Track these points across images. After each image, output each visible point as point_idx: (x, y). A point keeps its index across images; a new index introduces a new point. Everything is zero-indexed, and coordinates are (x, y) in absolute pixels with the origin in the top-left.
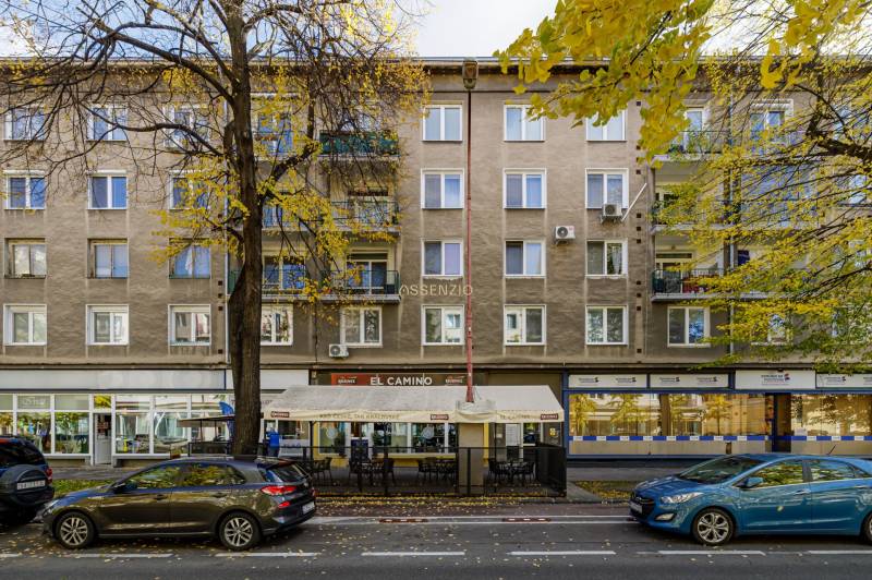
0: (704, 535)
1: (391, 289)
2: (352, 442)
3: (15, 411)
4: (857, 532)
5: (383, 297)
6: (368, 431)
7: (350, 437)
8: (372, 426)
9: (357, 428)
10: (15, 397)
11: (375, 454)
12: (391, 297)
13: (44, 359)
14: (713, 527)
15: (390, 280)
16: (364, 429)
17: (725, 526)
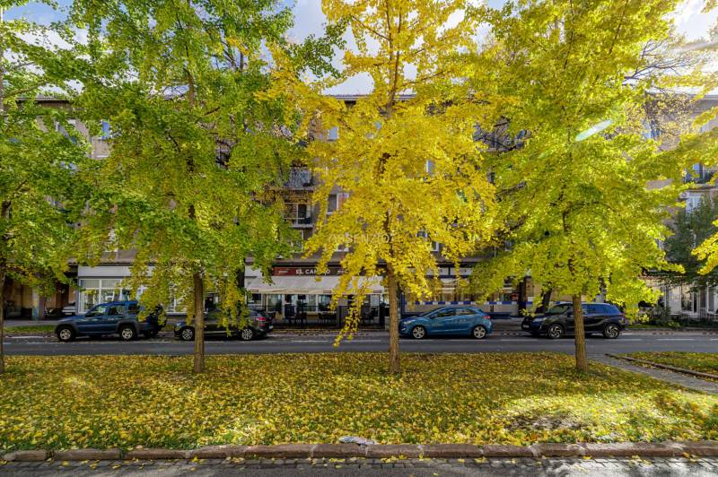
0: (415, 335)
1: (308, 221)
2: (286, 305)
3: (100, 288)
4: (470, 333)
5: (304, 226)
6: (294, 300)
7: (284, 303)
8: (296, 296)
9: (288, 298)
10: (100, 281)
11: (298, 311)
12: (308, 226)
13: (116, 260)
14: (419, 332)
15: (308, 215)
16: (293, 297)
17: (423, 332)
